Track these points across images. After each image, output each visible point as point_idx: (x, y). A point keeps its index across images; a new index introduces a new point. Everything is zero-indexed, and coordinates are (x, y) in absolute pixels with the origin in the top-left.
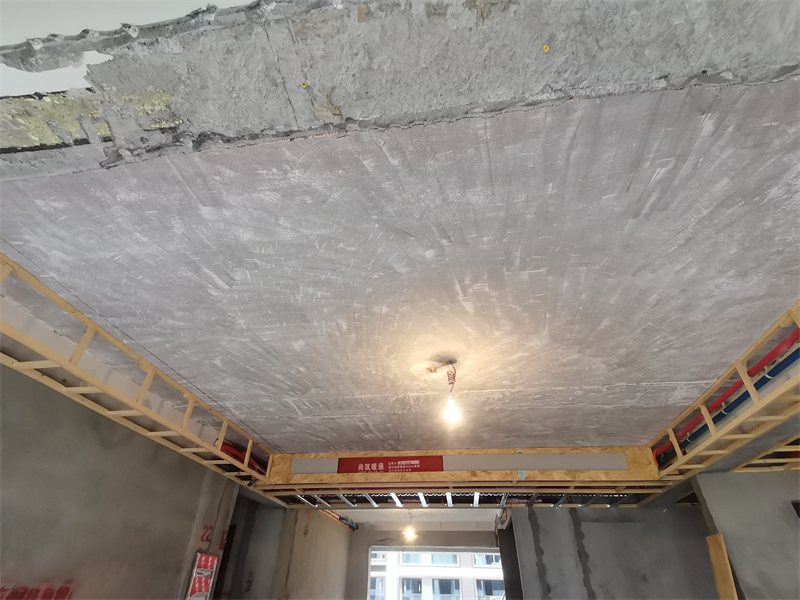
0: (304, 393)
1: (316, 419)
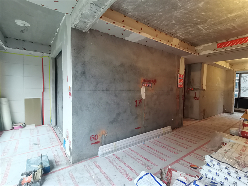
0: (205, 23)
1: (211, 31)
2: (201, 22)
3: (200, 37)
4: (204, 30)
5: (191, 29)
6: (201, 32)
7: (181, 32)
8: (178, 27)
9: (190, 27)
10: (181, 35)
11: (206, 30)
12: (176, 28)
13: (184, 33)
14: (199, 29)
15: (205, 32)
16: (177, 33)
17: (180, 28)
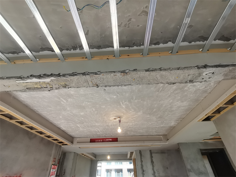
0: (82, 124)
1: (85, 129)
2: (79, 123)
3: (77, 132)
4: (81, 128)
5: (72, 125)
6: (79, 129)
7: (64, 125)
8: (63, 121)
9: (71, 124)
10: (64, 127)
11: (82, 128)
12: (61, 122)
13: (66, 126)
14: (77, 126)
15: (81, 129)
16: (61, 125)
17: (65, 122)
